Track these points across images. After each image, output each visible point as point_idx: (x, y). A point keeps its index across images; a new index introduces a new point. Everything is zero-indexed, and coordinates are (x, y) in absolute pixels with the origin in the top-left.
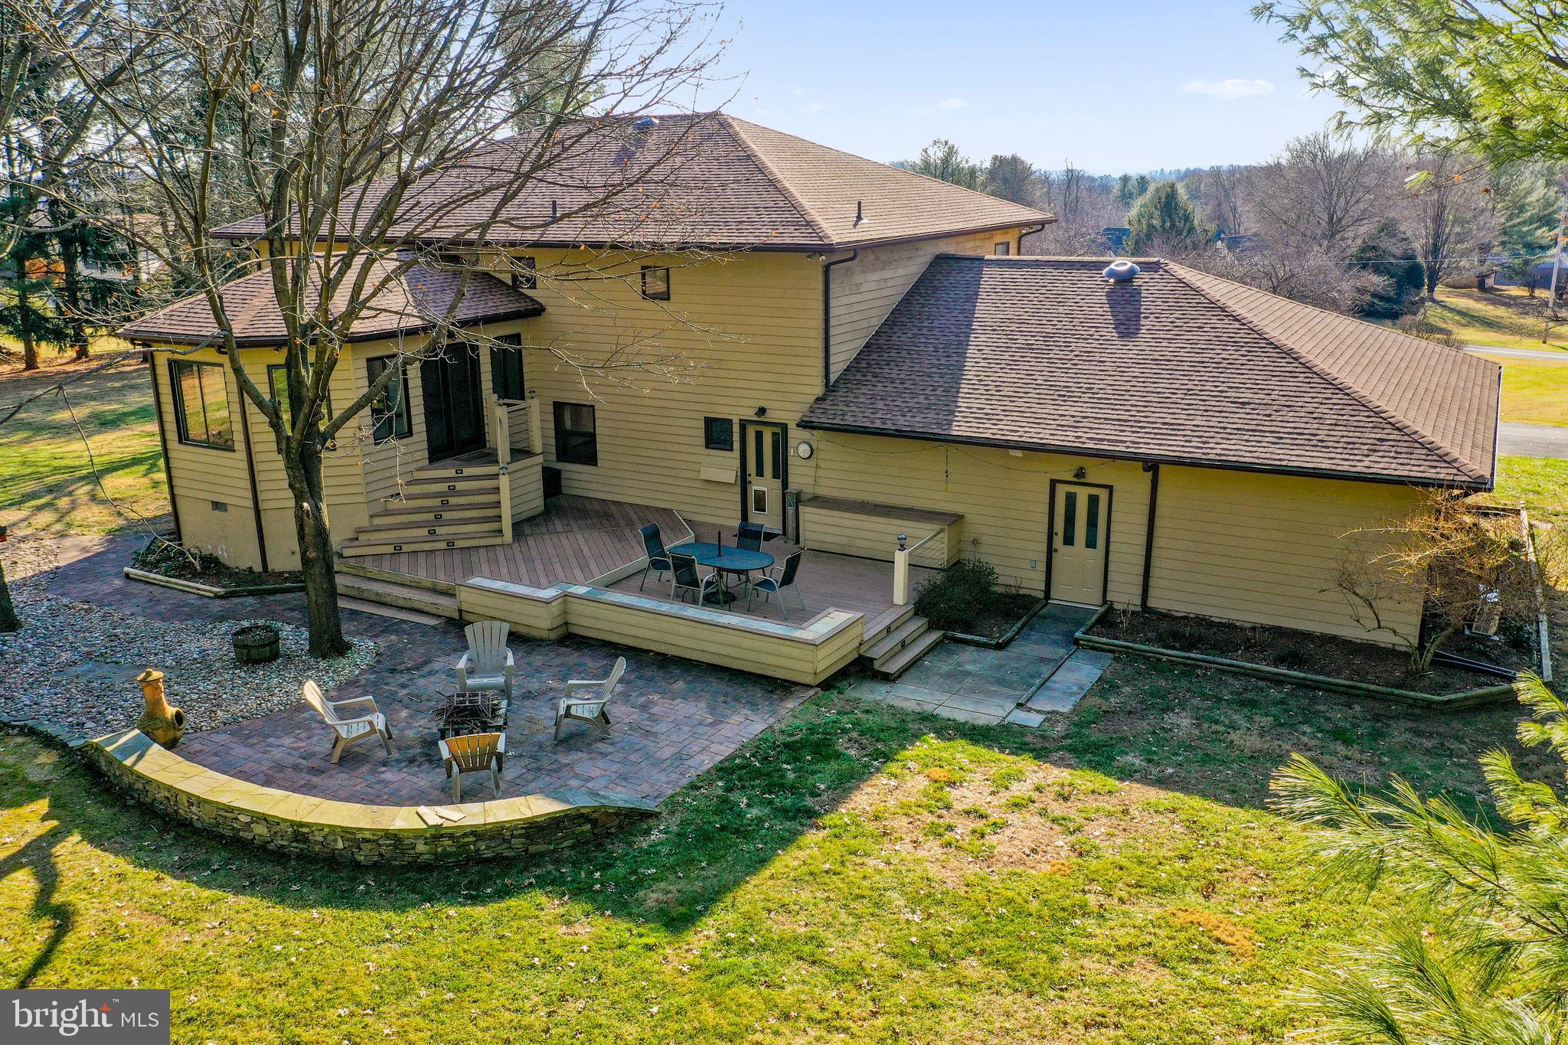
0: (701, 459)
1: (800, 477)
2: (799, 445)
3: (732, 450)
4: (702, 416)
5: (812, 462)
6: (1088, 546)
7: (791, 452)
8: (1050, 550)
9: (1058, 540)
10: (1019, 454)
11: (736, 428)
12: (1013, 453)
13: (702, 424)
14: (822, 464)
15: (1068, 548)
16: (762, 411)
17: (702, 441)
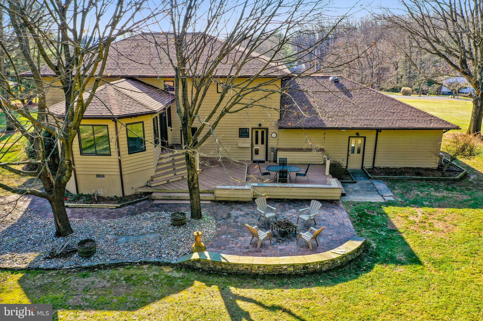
0: (237, 141)
1: (272, 143)
2: (273, 134)
3: (248, 137)
4: (238, 128)
5: (276, 139)
6: (358, 153)
7: (269, 136)
8: (348, 155)
9: (350, 152)
10: (345, 130)
11: (250, 131)
12: (342, 130)
13: (238, 130)
14: (279, 139)
15: (353, 154)
16: (260, 125)
17: (238, 135)
